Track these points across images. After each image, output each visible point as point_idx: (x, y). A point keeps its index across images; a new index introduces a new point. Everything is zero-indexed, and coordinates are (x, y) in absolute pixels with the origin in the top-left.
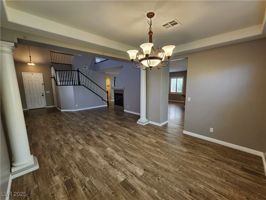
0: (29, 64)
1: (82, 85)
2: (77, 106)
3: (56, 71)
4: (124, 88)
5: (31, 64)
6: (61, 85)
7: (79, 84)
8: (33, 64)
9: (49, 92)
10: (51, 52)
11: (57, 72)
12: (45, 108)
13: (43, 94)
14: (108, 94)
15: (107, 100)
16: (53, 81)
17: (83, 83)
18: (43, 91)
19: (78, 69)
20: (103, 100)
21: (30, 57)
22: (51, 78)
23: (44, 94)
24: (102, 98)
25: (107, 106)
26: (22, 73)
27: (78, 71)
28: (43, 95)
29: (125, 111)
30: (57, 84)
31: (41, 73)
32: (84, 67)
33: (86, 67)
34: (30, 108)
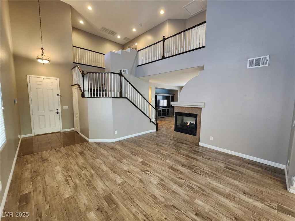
0: (39, 61)
2: (116, 132)
3: (83, 74)
4: (204, 105)
5: (43, 60)
6: (91, 97)
8: (46, 62)
9: (66, 107)
10: (73, 46)
11: (86, 76)
12: (60, 132)
13: (57, 110)
16: (75, 90)
17: (126, 94)
18: (58, 106)
19: (121, 71)
20: (150, 122)
21: (42, 49)
22: (72, 86)
23: (60, 111)
25: (155, 130)
26: (28, 76)
27: (121, 74)
28: (58, 113)
29: (201, 144)
30: (83, 95)
32: (123, 70)
33: (125, 71)
34: (36, 134)
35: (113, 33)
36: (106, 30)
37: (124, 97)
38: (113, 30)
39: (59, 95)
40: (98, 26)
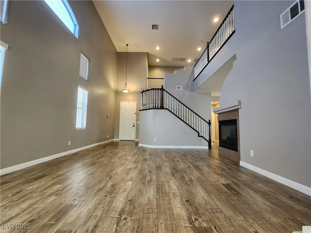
1: (166, 109)
7: (162, 108)
13: (134, 124)
14: (210, 127)
15: (208, 138)
20: (199, 136)
21: (126, 84)
23: (135, 125)
24: (199, 133)
25: (207, 148)
31: (135, 102)
35: (183, 60)
36: (176, 59)
37: (165, 108)
38: (183, 57)
39: (135, 113)
40: (169, 59)
